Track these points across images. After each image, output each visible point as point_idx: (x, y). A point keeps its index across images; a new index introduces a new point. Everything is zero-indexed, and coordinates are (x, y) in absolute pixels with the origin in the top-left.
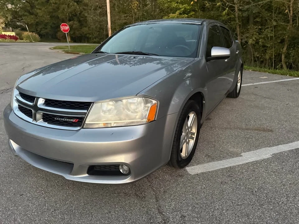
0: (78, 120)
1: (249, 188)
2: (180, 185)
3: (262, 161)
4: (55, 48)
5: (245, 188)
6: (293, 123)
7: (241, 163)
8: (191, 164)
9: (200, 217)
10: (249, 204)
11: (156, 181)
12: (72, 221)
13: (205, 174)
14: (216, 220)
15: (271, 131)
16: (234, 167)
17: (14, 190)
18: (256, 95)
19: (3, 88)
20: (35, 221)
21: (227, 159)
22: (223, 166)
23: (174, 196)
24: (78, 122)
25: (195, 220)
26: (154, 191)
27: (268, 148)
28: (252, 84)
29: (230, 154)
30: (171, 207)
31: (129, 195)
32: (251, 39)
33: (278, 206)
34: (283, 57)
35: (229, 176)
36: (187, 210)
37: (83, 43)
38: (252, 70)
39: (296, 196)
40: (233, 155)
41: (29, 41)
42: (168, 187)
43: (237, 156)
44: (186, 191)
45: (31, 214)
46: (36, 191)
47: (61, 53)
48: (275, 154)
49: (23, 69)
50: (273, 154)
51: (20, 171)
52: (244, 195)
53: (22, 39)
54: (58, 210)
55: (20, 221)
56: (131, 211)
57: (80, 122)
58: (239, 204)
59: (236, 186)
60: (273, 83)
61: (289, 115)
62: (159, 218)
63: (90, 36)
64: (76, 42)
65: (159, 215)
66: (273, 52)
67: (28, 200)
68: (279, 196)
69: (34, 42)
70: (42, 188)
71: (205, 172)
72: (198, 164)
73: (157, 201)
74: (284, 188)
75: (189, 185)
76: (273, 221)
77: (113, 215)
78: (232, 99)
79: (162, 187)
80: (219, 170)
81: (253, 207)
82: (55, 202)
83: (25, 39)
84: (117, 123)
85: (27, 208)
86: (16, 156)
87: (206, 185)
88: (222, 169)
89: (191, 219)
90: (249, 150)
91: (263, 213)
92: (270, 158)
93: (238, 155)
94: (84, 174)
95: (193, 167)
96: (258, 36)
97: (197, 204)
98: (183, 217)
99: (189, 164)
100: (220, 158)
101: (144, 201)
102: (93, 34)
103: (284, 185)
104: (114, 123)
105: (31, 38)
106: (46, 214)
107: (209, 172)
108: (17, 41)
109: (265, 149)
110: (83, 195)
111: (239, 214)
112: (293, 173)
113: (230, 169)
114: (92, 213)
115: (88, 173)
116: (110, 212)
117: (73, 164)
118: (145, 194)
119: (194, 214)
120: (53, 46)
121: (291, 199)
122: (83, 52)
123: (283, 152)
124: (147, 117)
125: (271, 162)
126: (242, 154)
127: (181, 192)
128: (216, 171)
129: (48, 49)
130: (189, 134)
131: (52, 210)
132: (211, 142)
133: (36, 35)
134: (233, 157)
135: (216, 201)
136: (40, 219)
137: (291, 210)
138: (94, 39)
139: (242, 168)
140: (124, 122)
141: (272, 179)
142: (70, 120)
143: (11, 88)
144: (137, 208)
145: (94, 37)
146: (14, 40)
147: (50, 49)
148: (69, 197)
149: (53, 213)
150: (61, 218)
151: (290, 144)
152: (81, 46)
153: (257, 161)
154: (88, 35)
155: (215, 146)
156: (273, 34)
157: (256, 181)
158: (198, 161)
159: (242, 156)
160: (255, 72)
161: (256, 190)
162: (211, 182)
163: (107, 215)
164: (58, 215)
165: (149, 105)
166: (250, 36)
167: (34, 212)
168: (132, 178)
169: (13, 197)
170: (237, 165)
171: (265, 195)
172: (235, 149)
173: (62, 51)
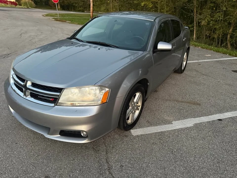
0: (53, 99)
1: (171, 149)
2: (124, 143)
3: (185, 129)
4: (47, 15)
5: (168, 149)
6: (218, 99)
7: (170, 129)
8: (135, 128)
9: (133, 167)
10: (168, 161)
11: (108, 139)
12: (48, 164)
13: (143, 136)
14: (143, 170)
15: (200, 105)
16: (165, 132)
17: (11, 140)
18: (197, 71)
19: (5, 53)
20: (25, 162)
21: (161, 125)
22: (157, 130)
23: (119, 151)
24: (54, 100)
25: (129, 169)
26: (106, 146)
27: (193, 118)
28: (197, 61)
29: (164, 122)
30: (115, 159)
31: (88, 148)
32: (204, 21)
33: (186, 163)
34: (229, 36)
35: (159, 139)
36: (125, 161)
37: (70, 11)
38: (201, 47)
39: (201, 157)
40: (166, 122)
41: (26, 7)
42: (116, 144)
43: (168, 124)
44: (127, 148)
45: (22, 158)
46: (26, 141)
47: (52, 20)
48: (196, 124)
49: (20, 35)
50: (195, 124)
51: (16, 125)
52: (166, 154)
53: (21, 5)
54: (40, 156)
55: (15, 162)
56: (88, 160)
57: (55, 100)
58: (161, 160)
59: (163, 146)
60: (214, 61)
61: (217, 92)
62: (106, 166)
63: (76, 5)
64: (65, 10)
65: (106, 164)
66: (220, 32)
67: (21, 147)
68: (189, 156)
69: (30, 8)
70: (30, 139)
71: (143, 135)
72: (140, 128)
73: (107, 154)
74: (194, 151)
75: (130, 143)
76: (180, 174)
77: (76, 162)
78: (178, 74)
79: (112, 144)
80: (153, 133)
81: (169, 163)
82: (38, 150)
83: (23, 5)
84: (80, 103)
85: (20, 153)
86: (13, 116)
87: (142, 144)
88: (156, 133)
89: (127, 168)
90: (179, 119)
91: (175, 167)
92: (192, 127)
93: (170, 122)
94: (57, 135)
95: (136, 130)
96: (210, 19)
97: (133, 158)
98: (122, 166)
99: (134, 128)
100: (156, 124)
101: (98, 153)
102: (78, 3)
103: (195, 148)
104: (78, 103)
105: (28, 5)
106: (32, 158)
107: (146, 134)
108: (16, 7)
109: (190, 119)
110: (57, 146)
111: (159, 167)
112: (205, 139)
113: (162, 133)
114: (62, 159)
115: (60, 134)
116: (74, 160)
117: (50, 128)
118: (99, 148)
119: (129, 165)
120: (46, 13)
121: (197, 159)
122: (70, 21)
123: (203, 122)
124: (101, 100)
125: (191, 130)
126: (173, 122)
127: (123, 148)
128: (151, 134)
129: (41, 16)
130: (135, 107)
131: (36, 156)
132: (153, 110)
133: (32, 2)
134: (166, 124)
135: (146, 157)
136: (28, 161)
137: (194, 166)
138: (80, 8)
139: (170, 134)
140: (85, 103)
141: (189, 143)
142: (48, 99)
143: (11, 53)
144: (92, 158)
145: (79, 6)
146: (14, 6)
147: (43, 16)
148: (48, 147)
149: (37, 157)
150: (42, 162)
151: (210, 116)
152: (68, 15)
153: (182, 129)
154: (74, 4)
155: (155, 115)
156: (222, 17)
157: (177, 144)
158: (141, 126)
159: (173, 124)
160: (202, 49)
161: (175, 150)
162: (146, 142)
163: (72, 162)
164: (40, 160)
165: (104, 91)
166: (203, 18)
167: (24, 156)
168: (88, 140)
169: (11, 145)
170: (167, 131)
171: (180, 154)
172: (169, 118)
173: (53, 18)
